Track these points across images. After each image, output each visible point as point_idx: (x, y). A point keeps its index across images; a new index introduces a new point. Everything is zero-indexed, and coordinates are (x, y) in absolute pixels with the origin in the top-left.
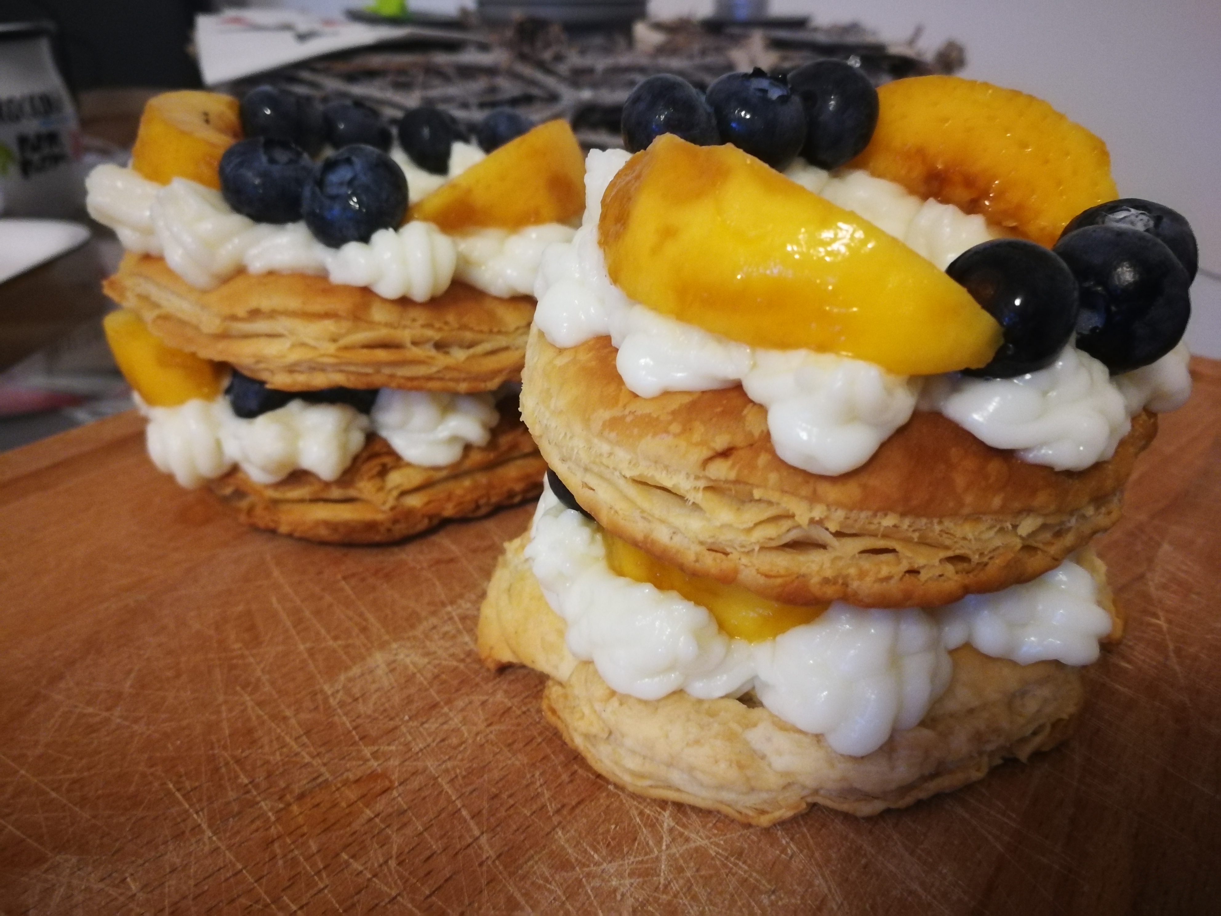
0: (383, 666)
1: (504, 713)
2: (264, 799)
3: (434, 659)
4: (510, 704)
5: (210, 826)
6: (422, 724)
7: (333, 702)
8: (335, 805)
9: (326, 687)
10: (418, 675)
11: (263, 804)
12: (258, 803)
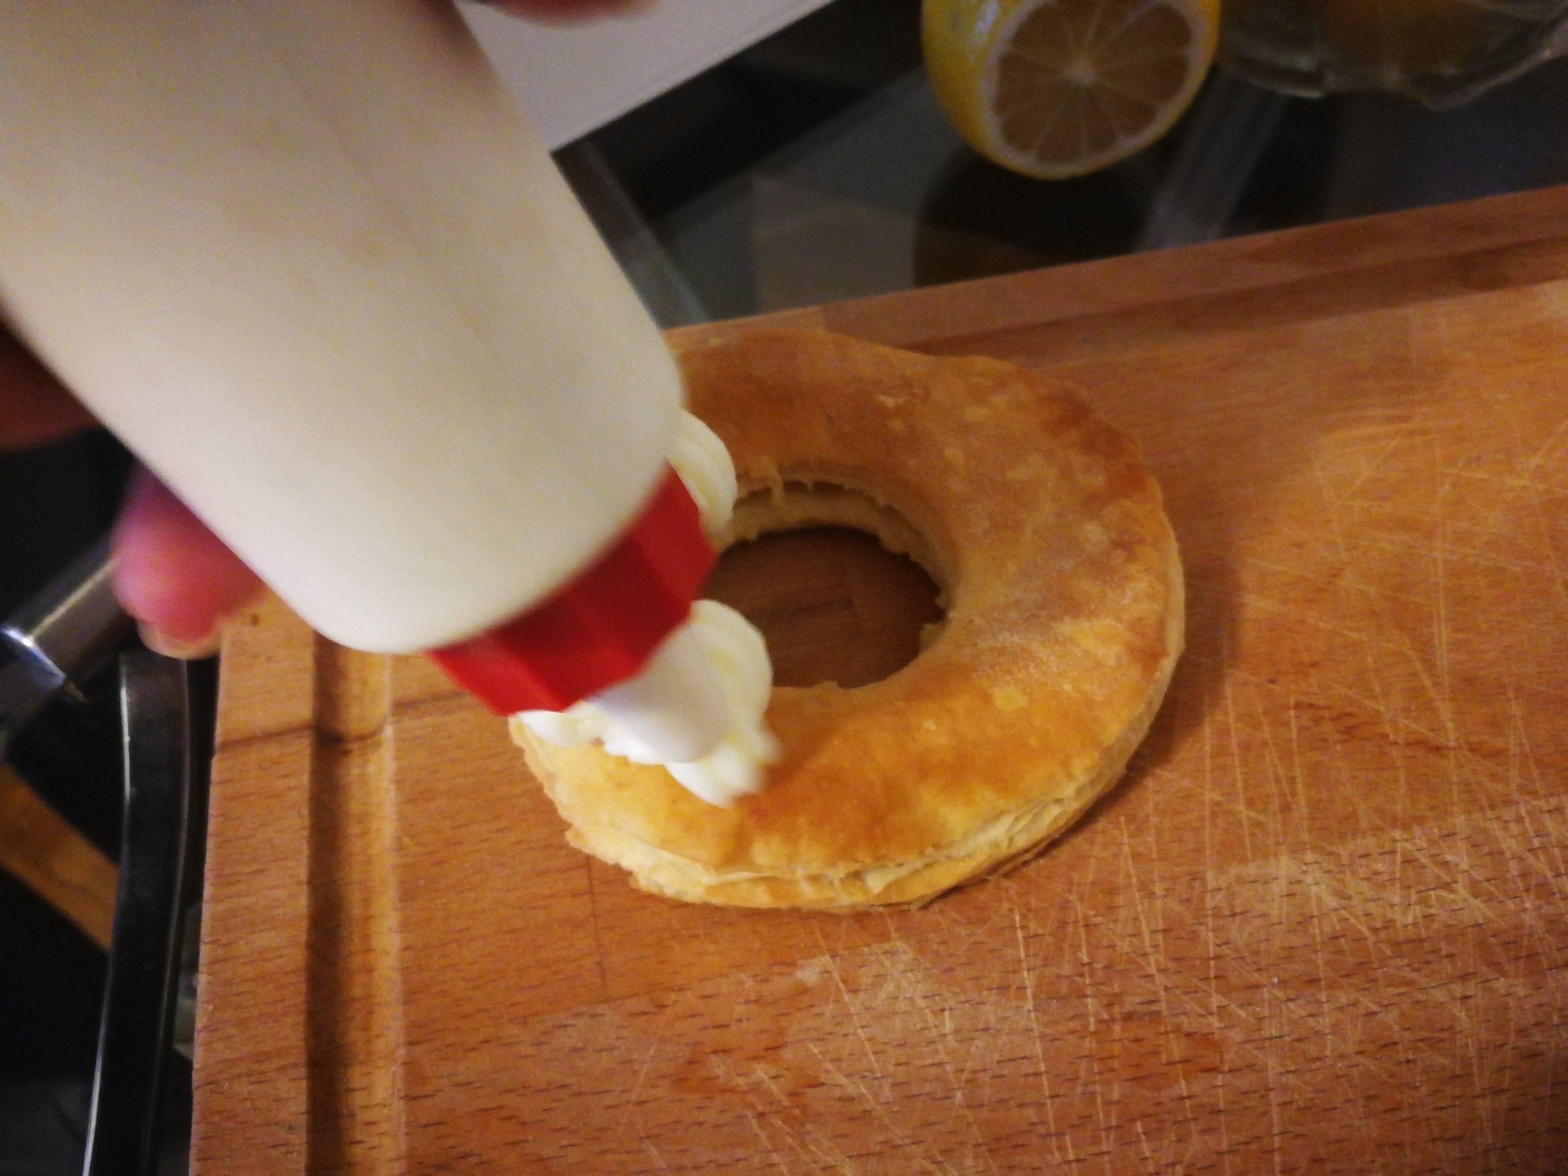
0: (1283, 882)
1: (1385, 1046)
2: (1094, 996)
3: (1344, 908)
4: (1396, 1037)
5: (1035, 997)
6: (1290, 1000)
7: (1210, 902)
8: (1155, 1053)
9: (1210, 876)
10: (1316, 921)
11: (1089, 1000)
12: (1086, 996)
